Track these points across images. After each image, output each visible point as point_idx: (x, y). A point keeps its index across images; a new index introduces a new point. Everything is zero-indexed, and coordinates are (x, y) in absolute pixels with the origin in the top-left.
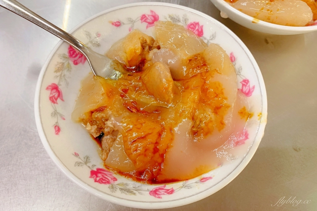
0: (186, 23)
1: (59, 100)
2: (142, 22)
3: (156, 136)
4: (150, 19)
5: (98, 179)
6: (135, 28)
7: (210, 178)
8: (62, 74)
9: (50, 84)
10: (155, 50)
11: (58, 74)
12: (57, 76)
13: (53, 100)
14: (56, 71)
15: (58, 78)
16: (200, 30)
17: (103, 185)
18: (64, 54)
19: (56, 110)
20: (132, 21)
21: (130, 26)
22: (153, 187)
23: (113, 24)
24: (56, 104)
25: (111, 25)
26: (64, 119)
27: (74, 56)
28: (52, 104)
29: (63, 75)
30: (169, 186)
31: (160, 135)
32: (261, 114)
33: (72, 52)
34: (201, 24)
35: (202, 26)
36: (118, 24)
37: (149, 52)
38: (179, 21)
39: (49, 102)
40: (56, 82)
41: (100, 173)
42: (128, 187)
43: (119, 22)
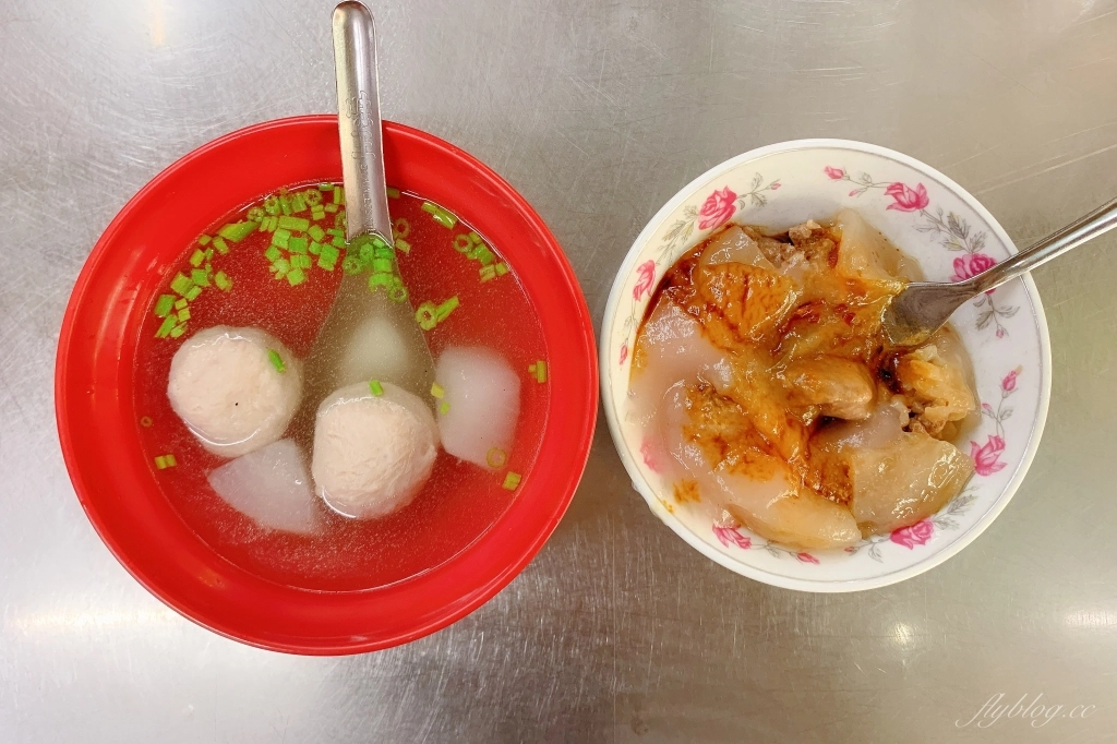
0: (939, 522)
1: (891, 200)
2: (990, 436)
3: (733, 321)
4: (987, 456)
5: (718, 199)
6: (986, 419)
7: (621, 363)
8: (944, 226)
9: (929, 195)
10: (905, 420)
11: (945, 220)
12: (940, 215)
13: (896, 189)
14: (951, 216)
15: (938, 217)
16: (905, 540)
17: (704, 200)
18: (983, 246)
19: (873, 186)
20: (1002, 416)
21: (995, 410)
22: (659, 274)
23: (1013, 373)
24: (885, 190)
25: (1014, 368)
26: (851, 195)
27: (975, 265)
28: (888, 185)
29: (941, 227)
30: (645, 298)
31: (733, 327)
32: (671, 511)
33: (983, 263)
34: (917, 547)
35: (911, 548)
36: (1008, 384)
37: (909, 407)
38: (952, 511)
39: (894, 180)
40: (930, 209)
41: (725, 209)
42: (680, 237)
43: (1012, 388)
